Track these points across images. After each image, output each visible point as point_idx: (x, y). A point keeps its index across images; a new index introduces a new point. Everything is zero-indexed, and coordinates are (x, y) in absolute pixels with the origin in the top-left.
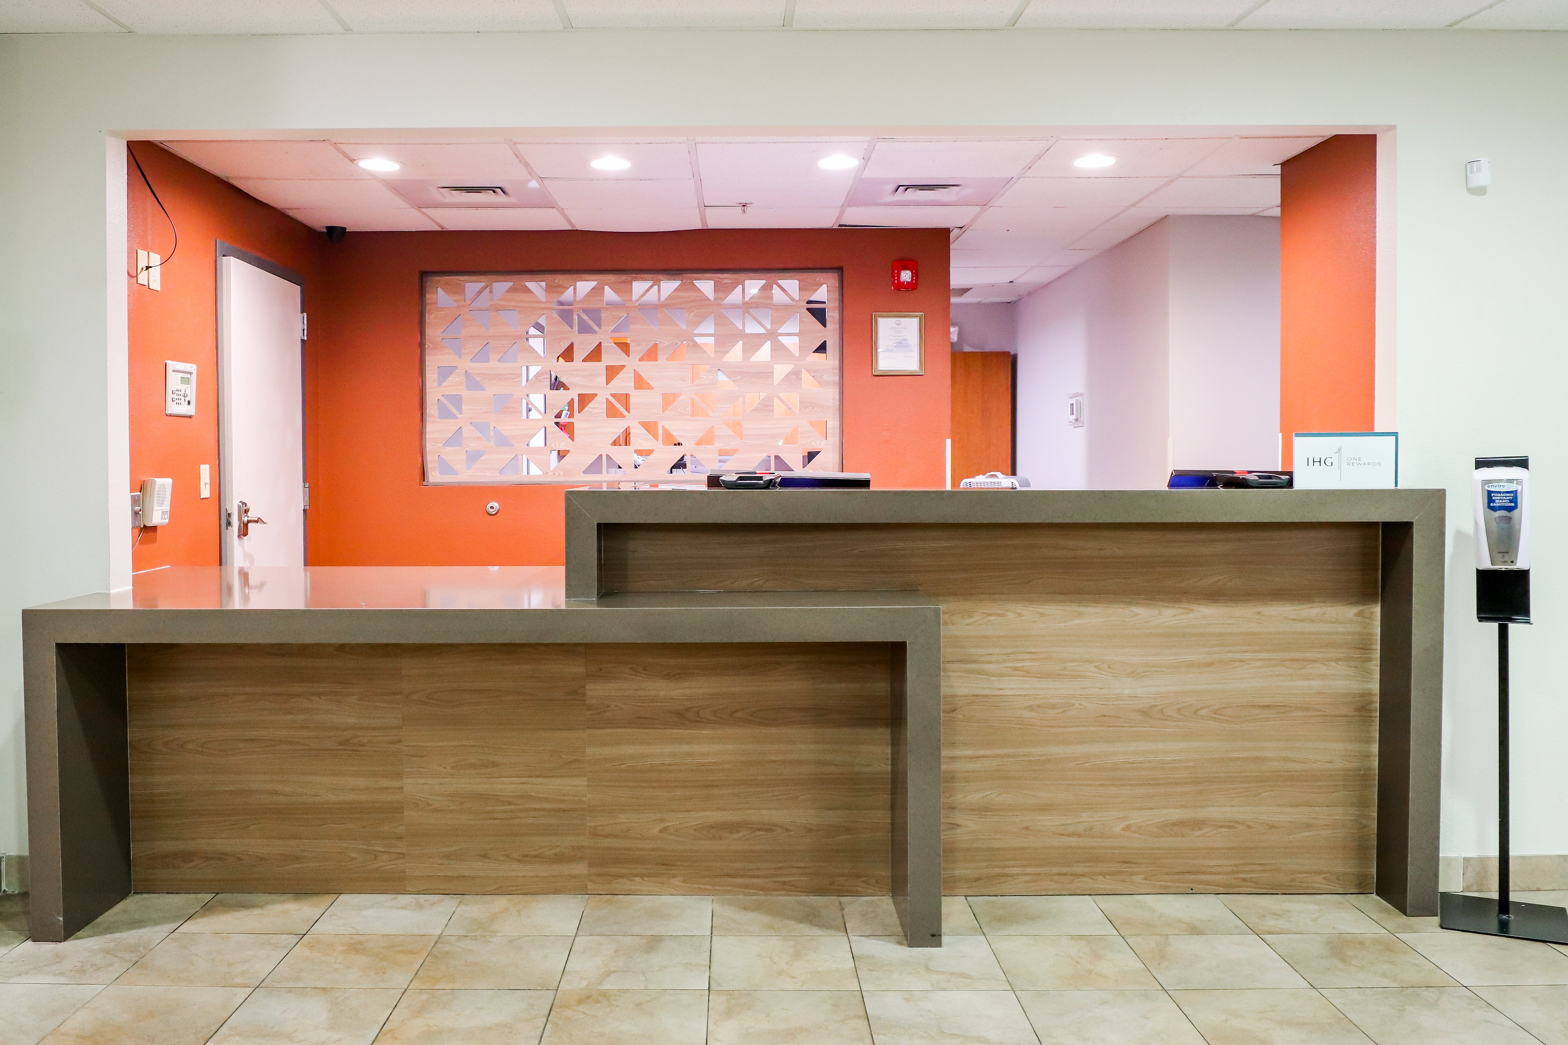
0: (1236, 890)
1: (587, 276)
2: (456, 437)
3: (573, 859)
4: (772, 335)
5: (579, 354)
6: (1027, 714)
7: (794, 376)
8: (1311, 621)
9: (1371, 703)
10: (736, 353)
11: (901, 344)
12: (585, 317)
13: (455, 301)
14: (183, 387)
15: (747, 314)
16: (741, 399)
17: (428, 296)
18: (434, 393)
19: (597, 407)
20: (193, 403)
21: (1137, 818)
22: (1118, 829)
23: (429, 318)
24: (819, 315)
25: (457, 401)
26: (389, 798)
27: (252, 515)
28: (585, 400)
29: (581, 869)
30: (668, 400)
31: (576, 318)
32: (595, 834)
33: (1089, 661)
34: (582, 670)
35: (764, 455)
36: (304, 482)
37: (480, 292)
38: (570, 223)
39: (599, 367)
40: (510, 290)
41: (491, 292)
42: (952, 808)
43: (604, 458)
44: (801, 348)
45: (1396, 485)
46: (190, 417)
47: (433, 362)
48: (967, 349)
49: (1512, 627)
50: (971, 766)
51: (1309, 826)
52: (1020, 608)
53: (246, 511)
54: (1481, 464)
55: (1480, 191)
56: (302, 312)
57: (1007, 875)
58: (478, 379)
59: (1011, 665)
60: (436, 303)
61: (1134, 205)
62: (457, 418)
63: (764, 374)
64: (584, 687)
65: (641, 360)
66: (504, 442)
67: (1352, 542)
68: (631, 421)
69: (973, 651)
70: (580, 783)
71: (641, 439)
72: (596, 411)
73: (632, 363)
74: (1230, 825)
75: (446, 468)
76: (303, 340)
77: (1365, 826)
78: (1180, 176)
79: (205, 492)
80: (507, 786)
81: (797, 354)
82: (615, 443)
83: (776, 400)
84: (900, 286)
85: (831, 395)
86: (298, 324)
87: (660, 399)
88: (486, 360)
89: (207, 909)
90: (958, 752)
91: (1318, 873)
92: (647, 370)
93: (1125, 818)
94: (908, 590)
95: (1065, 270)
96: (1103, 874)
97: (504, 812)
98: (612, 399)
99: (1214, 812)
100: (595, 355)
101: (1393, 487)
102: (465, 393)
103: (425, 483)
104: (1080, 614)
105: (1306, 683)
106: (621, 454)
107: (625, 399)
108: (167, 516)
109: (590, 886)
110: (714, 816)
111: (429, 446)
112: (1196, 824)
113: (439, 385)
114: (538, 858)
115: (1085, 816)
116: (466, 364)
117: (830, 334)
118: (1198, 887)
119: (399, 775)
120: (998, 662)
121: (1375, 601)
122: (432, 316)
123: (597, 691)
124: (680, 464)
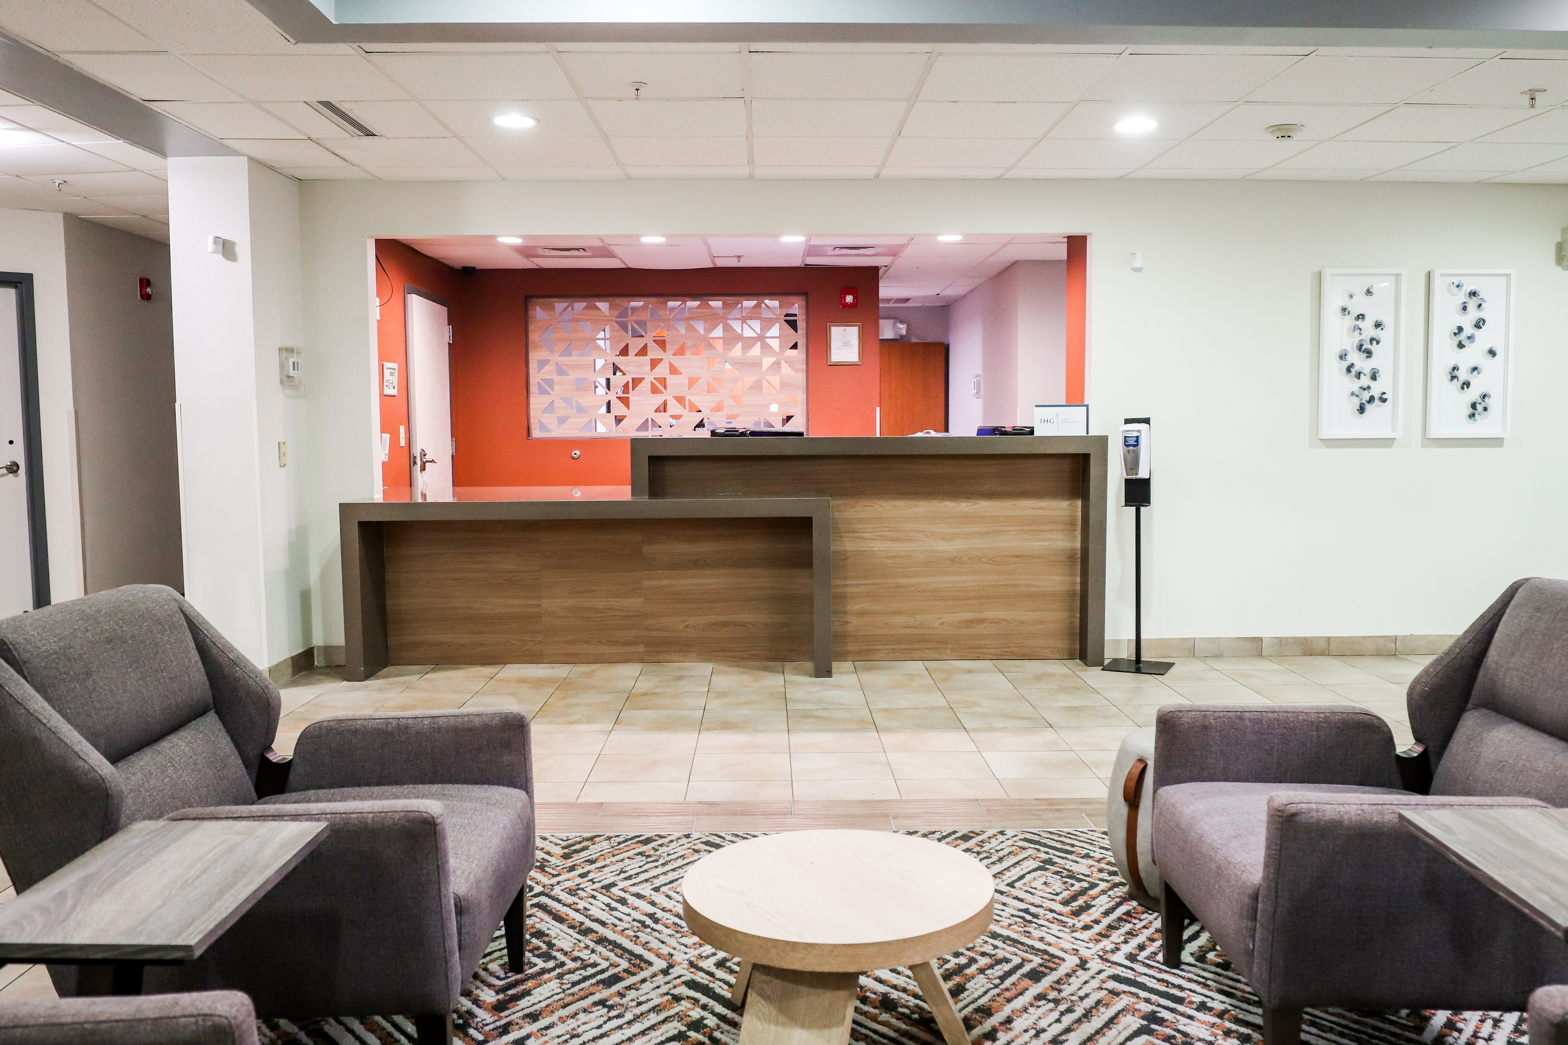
0: (1001, 658)
1: (637, 299)
2: (550, 408)
3: (636, 643)
4: (761, 338)
5: (632, 351)
6: (886, 561)
7: (777, 365)
8: (1042, 509)
9: (1076, 554)
10: (737, 350)
11: (847, 344)
12: (636, 326)
13: (548, 315)
14: (391, 378)
15: (744, 324)
16: (741, 381)
17: (529, 312)
18: (535, 377)
19: (645, 386)
20: (396, 387)
21: (947, 618)
22: (936, 624)
23: (531, 327)
24: (793, 325)
25: (550, 382)
26: (532, 610)
27: (428, 458)
28: (636, 382)
29: (641, 649)
30: (692, 382)
31: (630, 326)
32: (647, 629)
33: (921, 531)
34: (640, 538)
35: (756, 419)
36: (452, 437)
37: (566, 308)
38: (626, 264)
39: (646, 360)
40: (585, 308)
41: (573, 309)
42: (845, 613)
43: (650, 421)
44: (781, 347)
45: (1087, 433)
46: (394, 396)
47: (534, 357)
48: (914, 340)
49: (1142, 509)
50: (855, 590)
51: (1042, 622)
52: (882, 503)
53: (425, 455)
54: (1127, 421)
55: (1139, 270)
56: (449, 325)
57: (876, 650)
58: (565, 368)
59: (877, 534)
60: (536, 317)
61: (992, 255)
62: (550, 394)
63: (756, 364)
64: (641, 547)
65: (674, 355)
66: (581, 410)
67: (1066, 465)
68: (668, 396)
69: (856, 526)
70: (640, 601)
71: (674, 408)
72: (644, 389)
73: (668, 357)
74: (998, 622)
75: (543, 427)
76: (449, 344)
77: (1073, 622)
78: (1009, 243)
79: (403, 443)
80: (599, 603)
81: (778, 351)
82: (656, 411)
83: (764, 381)
84: (846, 305)
85: (800, 378)
86: (447, 334)
87: (687, 381)
88: (570, 355)
89: (433, 670)
90: (848, 582)
91: (1048, 648)
92: (677, 361)
93: (941, 618)
94: (821, 492)
95: (972, 287)
96: (929, 649)
97: (599, 617)
98: (654, 381)
99: (990, 615)
100: (643, 352)
101: (1085, 434)
102: (555, 377)
103: (530, 438)
104: (915, 506)
105: (1040, 543)
106: (660, 418)
107: (663, 381)
108: (387, 457)
109: (646, 658)
110: (714, 618)
111: (532, 413)
112: (981, 621)
113: (539, 372)
114: (616, 643)
115: (918, 617)
116: (556, 358)
117: (800, 337)
118: (982, 656)
119: (539, 598)
120: (870, 532)
121: (1079, 498)
122: (533, 326)
123: (649, 549)
124: (701, 425)
